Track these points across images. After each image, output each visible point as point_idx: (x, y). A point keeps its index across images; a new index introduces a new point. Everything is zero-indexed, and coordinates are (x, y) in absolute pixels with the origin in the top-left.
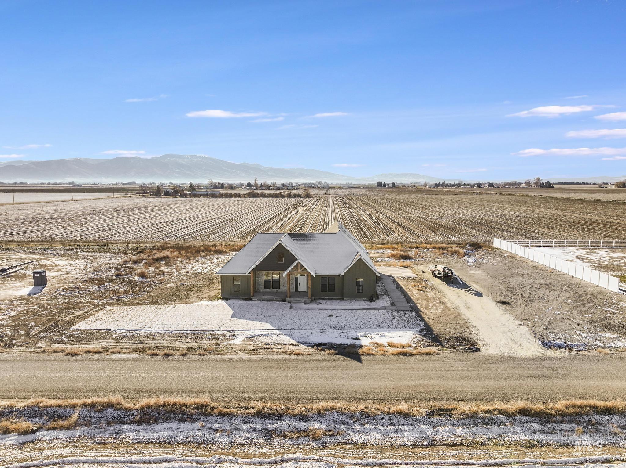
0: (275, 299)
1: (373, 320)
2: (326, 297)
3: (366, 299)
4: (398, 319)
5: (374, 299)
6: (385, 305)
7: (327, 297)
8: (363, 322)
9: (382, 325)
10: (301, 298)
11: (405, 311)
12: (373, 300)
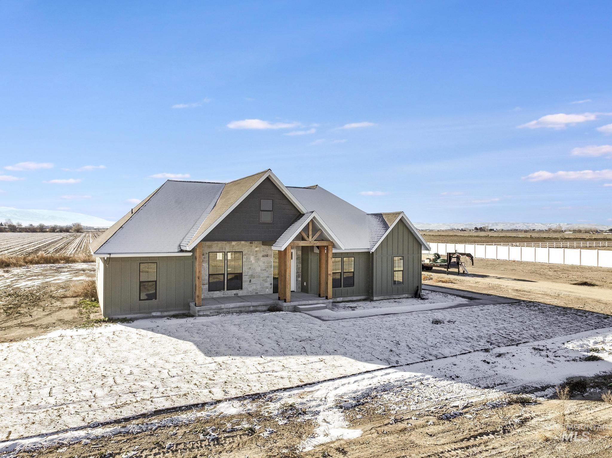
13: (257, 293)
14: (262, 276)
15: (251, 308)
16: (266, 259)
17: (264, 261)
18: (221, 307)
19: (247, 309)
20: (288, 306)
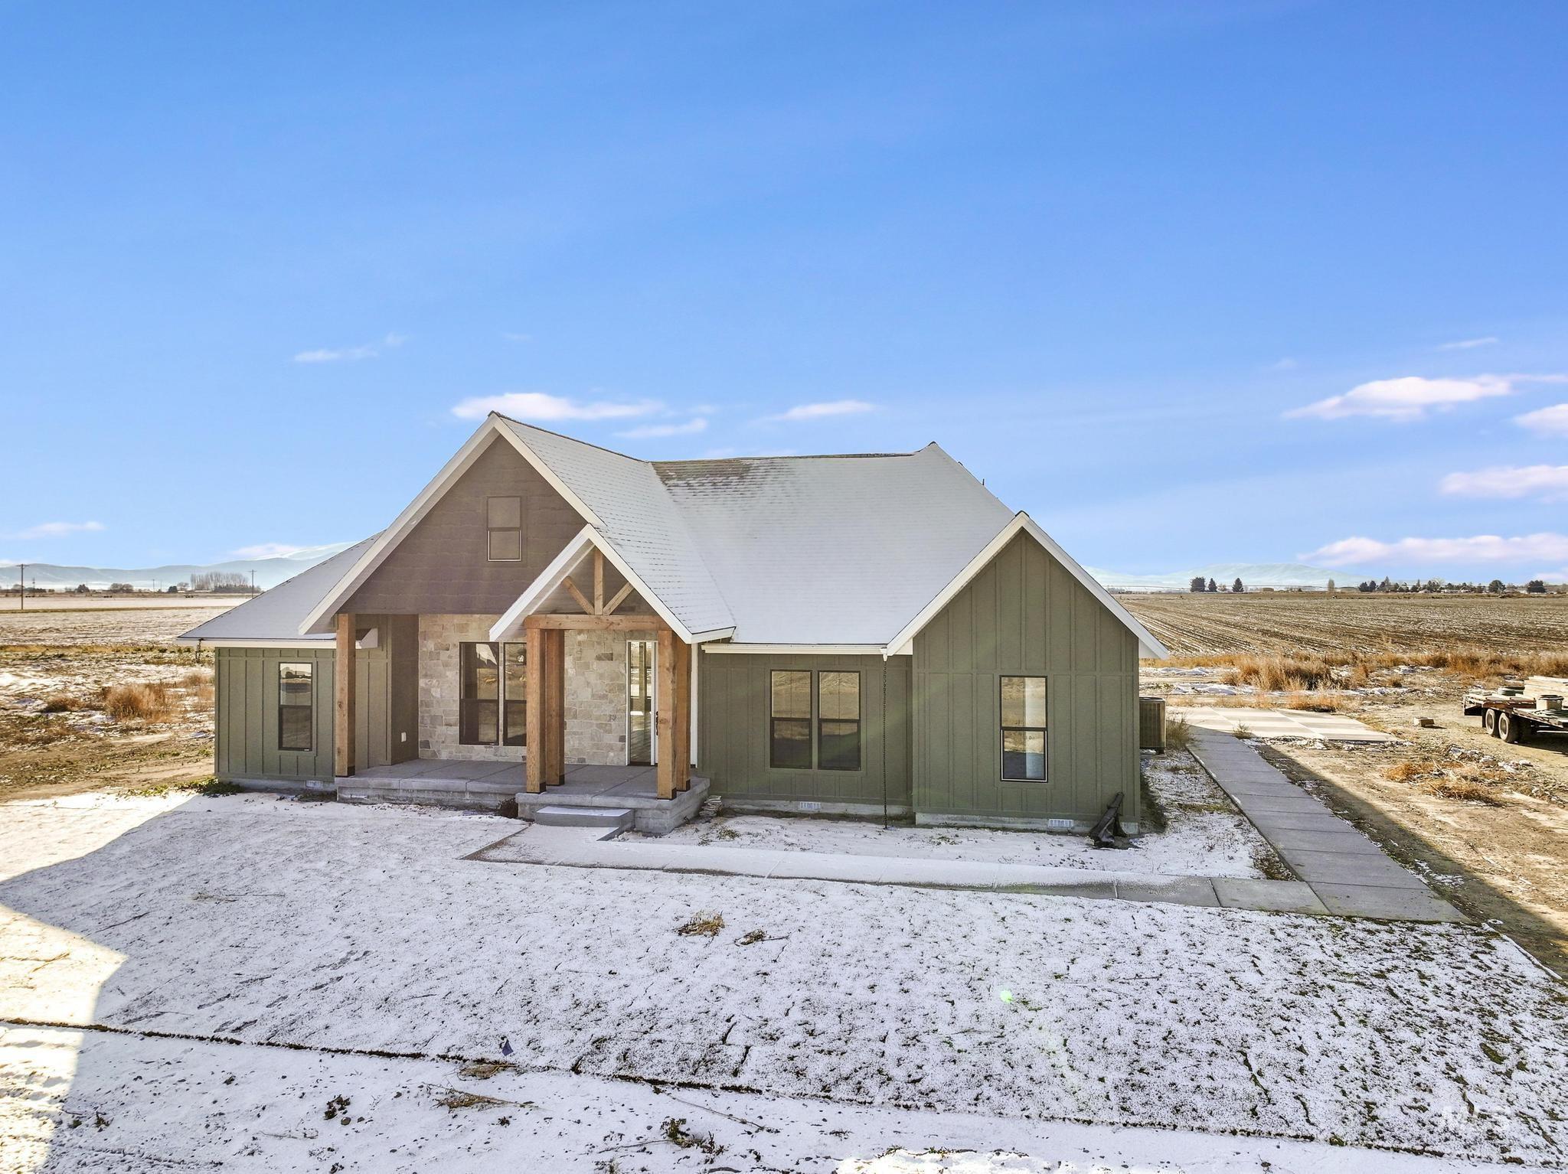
0: (468, 799)
1: (1076, 996)
2: (804, 806)
3: (1068, 824)
4: (1357, 1000)
5: (1129, 828)
6: (1214, 873)
7: (814, 806)
8: (965, 1008)
9: (1177, 1070)
10: (607, 793)
11: (1412, 925)
12: (1117, 832)
13: (584, 760)
14: (596, 713)
15: (467, 796)
16: (606, 665)
17: (600, 671)
18: (390, 784)
19: (457, 798)
20: (531, 805)
